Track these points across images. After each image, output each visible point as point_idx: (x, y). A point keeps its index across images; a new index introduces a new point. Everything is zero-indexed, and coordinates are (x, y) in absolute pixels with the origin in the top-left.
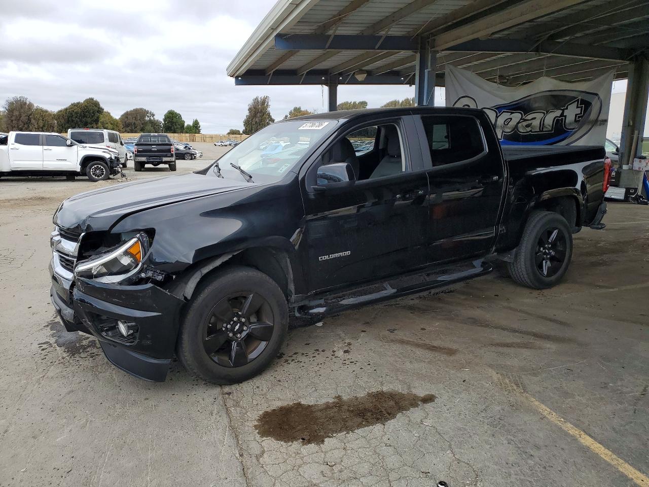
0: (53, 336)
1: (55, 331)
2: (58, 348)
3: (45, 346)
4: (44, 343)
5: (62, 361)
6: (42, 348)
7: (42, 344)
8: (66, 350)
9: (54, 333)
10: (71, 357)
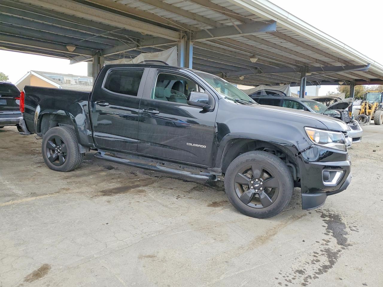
0: (346, 233)
1: (344, 236)
2: (346, 223)
3: (354, 228)
4: (354, 230)
5: (346, 215)
6: (356, 228)
7: (356, 231)
8: (341, 220)
9: (345, 234)
10: (340, 215)
